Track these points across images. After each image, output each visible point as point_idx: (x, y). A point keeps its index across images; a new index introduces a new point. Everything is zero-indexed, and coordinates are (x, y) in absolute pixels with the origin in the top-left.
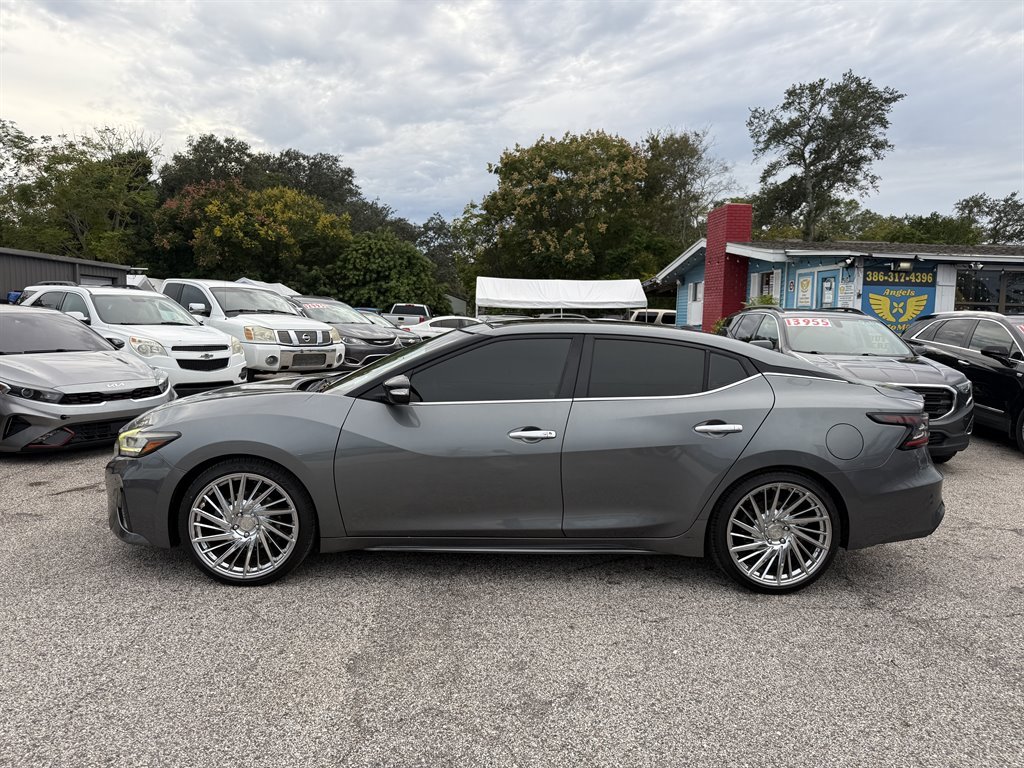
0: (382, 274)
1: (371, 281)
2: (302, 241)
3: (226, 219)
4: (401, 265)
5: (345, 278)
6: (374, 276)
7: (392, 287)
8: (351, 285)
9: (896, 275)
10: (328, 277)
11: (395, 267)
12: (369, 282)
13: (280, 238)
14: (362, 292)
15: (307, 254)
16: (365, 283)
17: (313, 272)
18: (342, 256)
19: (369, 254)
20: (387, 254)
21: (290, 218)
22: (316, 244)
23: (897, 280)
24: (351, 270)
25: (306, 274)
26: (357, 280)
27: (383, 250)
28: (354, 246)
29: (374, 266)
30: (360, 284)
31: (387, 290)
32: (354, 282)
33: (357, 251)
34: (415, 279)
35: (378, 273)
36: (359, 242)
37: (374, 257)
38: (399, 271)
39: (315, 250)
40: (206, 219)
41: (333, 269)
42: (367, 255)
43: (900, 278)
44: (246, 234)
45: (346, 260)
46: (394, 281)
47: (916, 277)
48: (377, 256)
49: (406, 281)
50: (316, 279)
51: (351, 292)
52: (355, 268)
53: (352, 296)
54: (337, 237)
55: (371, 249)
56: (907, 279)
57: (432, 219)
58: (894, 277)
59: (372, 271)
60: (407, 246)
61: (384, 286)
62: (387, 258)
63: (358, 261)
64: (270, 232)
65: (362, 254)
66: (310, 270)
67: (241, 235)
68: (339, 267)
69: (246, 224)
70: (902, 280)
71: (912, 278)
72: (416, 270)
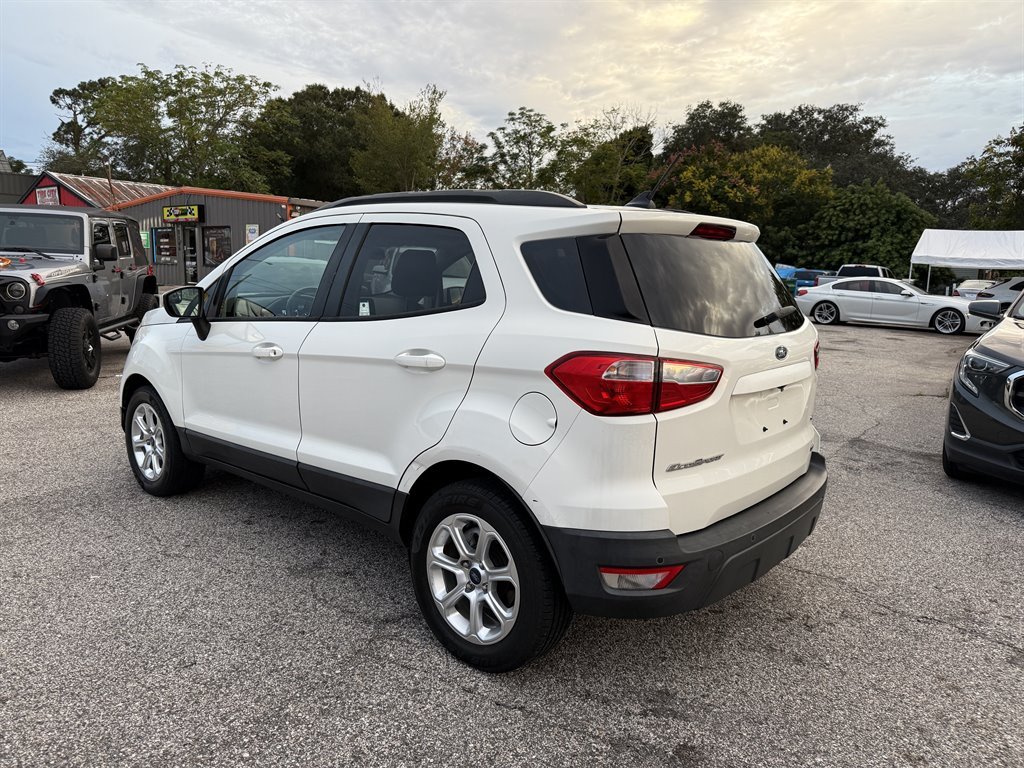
0: (861, 233)
1: (846, 240)
2: (776, 201)
3: (699, 184)
4: (886, 221)
5: (818, 238)
6: (850, 235)
7: (870, 247)
8: (823, 247)
10: (799, 238)
11: (878, 224)
12: (844, 243)
13: (748, 199)
14: (833, 253)
15: (780, 215)
16: (839, 243)
17: (783, 233)
18: (817, 215)
19: (850, 211)
20: (872, 209)
21: (765, 178)
22: (791, 203)
24: (825, 229)
25: (774, 235)
26: (830, 241)
27: (866, 205)
28: (832, 202)
29: (852, 224)
30: (834, 244)
31: (864, 251)
32: (827, 243)
33: (835, 207)
34: (901, 236)
35: (857, 231)
36: (839, 198)
37: (854, 213)
38: (882, 228)
39: (787, 210)
40: (681, 185)
41: (806, 228)
42: (846, 211)
44: (715, 197)
45: (821, 219)
46: (874, 240)
48: (857, 212)
49: (889, 240)
50: (785, 240)
51: (822, 254)
52: (830, 227)
53: (822, 258)
54: (813, 195)
55: (852, 204)
57: (964, 164)
59: (849, 230)
60: (899, 197)
61: (861, 246)
62: (870, 214)
63: (834, 218)
64: (739, 194)
65: (841, 211)
66: (778, 232)
67: (709, 198)
68: (813, 227)
69: (717, 187)
72: (906, 227)
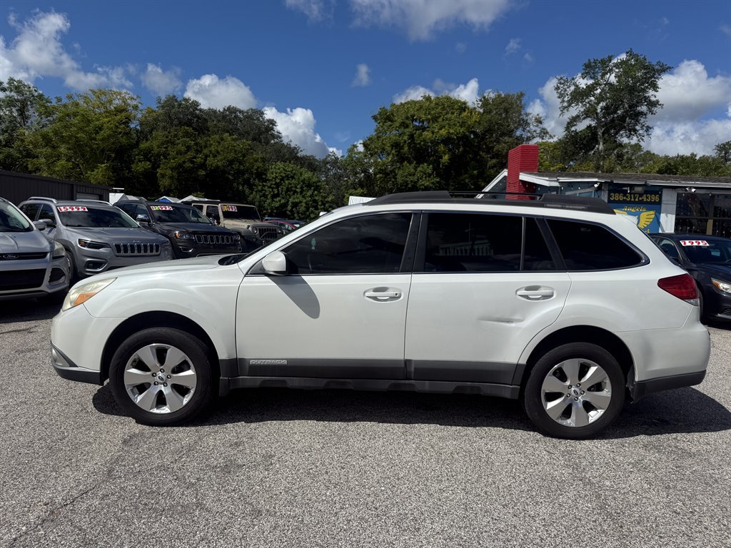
9: (632, 196)
23: (633, 200)
43: (635, 198)
47: (647, 198)
56: (640, 199)
58: (631, 198)
70: (637, 200)
71: (644, 198)
